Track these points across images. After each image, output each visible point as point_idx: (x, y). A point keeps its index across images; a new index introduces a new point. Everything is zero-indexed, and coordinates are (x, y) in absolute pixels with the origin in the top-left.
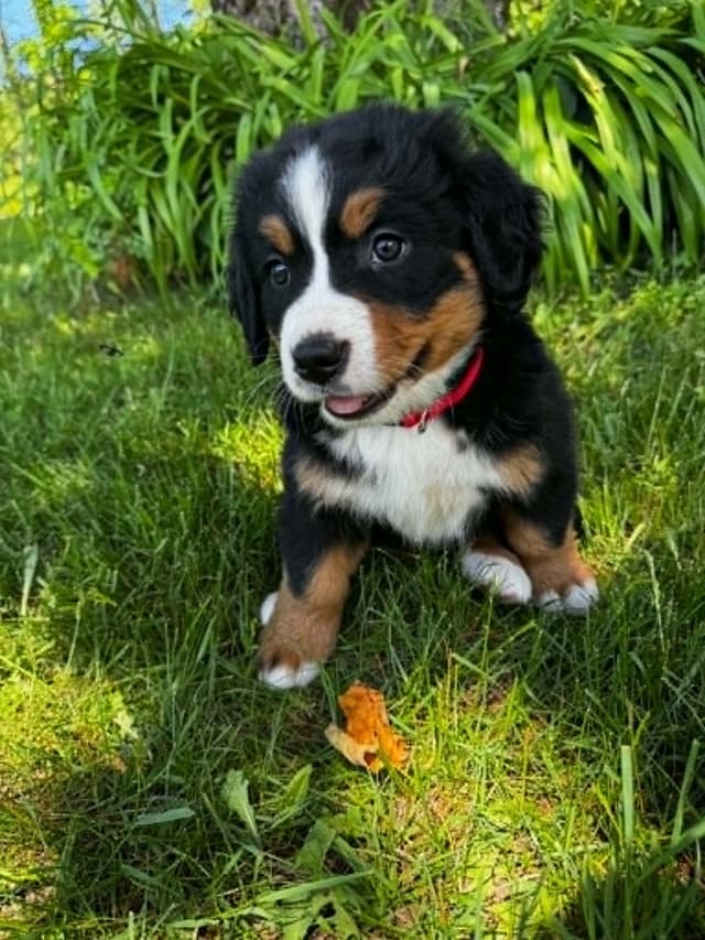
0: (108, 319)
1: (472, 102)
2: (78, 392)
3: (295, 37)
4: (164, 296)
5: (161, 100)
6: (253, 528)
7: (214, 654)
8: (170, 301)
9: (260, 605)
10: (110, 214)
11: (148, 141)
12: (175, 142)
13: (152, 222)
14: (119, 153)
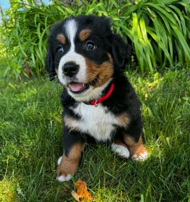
0: (24, 84)
1: (121, 22)
2: (15, 104)
3: (76, 5)
4: (39, 78)
5: (37, 23)
6: (57, 139)
7: (44, 172)
8: (41, 79)
9: (57, 160)
10: (24, 55)
11: (34, 35)
12: (41, 35)
13: (35, 57)
14: (26, 38)
